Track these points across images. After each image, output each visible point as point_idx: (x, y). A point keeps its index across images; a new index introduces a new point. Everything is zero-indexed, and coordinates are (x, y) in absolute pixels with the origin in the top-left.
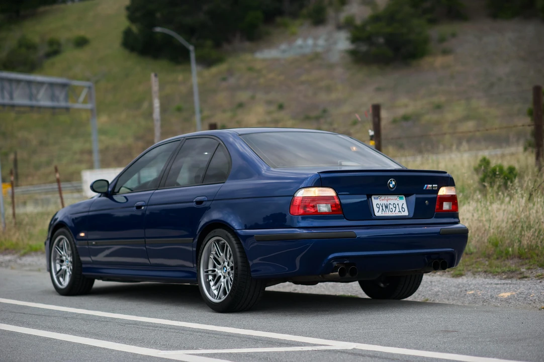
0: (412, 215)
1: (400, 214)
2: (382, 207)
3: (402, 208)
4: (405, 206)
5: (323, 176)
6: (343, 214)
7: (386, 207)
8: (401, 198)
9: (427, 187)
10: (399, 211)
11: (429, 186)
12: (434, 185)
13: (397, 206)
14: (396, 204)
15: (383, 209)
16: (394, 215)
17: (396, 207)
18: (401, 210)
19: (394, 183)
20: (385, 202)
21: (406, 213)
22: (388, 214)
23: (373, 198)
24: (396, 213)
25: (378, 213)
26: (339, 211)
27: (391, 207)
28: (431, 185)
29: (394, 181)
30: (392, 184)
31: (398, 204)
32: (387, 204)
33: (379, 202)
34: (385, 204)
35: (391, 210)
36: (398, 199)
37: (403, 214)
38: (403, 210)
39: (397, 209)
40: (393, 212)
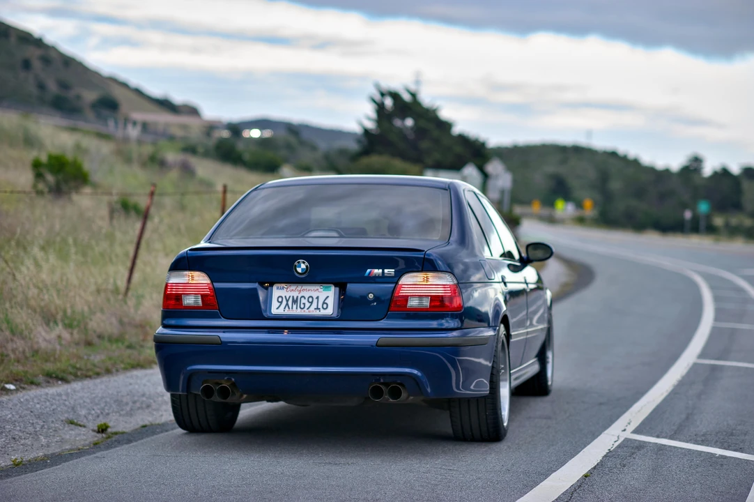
0: (338, 315)
1: (317, 313)
2: (287, 301)
3: (324, 303)
4: (331, 302)
6: (219, 310)
7: (295, 301)
8: (327, 289)
9: (370, 272)
10: (317, 308)
11: (376, 271)
12: (386, 271)
13: (315, 301)
14: (315, 298)
15: (287, 304)
16: (305, 312)
17: (312, 303)
18: (320, 306)
19: (303, 266)
20: (295, 294)
21: (330, 311)
22: (296, 311)
23: (275, 287)
24: (312, 311)
25: (276, 309)
26: (214, 304)
27: (305, 301)
28: (381, 271)
29: (304, 263)
30: (300, 266)
31: (318, 298)
32: (297, 297)
33: (283, 293)
34: (293, 297)
35: (302, 306)
36: (320, 290)
37: (323, 312)
38: (325, 306)
39: (314, 305)
40: (305, 309)
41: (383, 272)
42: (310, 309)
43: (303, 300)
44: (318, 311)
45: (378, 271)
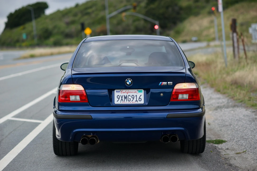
0: (147, 104)
1: (137, 103)
2: (122, 98)
3: (139, 98)
4: (142, 97)
5: (74, 76)
6: (89, 103)
7: (125, 98)
8: (140, 91)
9: (161, 84)
10: (136, 101)
11: (164, 83)
12: (169, 83)
13: (135, 97)
14: (135, 96)
15: (122, 99)
16: (131, 103)
17: (134, 98)
18: (138, 100)
19: (130, 81)
20: (125, 94)
21: (142, 102)
22: (126, 102)
23: (115, 91)
24: (134, 102)
25: (117, 101)
26: (86, 100)
27: (130, 97)
28: (166, 83)
29: (130, 80)
30: (128, 82)
31: (136, 96)
32: (127, 96)
33: (120, 94)
34: (124, 96)
35: (129, 100)
36: (137, 92)
37: (139, 103)
38: (140, 100)
39: (135, 99)
40: (131, 101)
41: (167, 83)
42: (133, 101)
43: (129, 97)
44: (137, 102)
45: (165, 83)
